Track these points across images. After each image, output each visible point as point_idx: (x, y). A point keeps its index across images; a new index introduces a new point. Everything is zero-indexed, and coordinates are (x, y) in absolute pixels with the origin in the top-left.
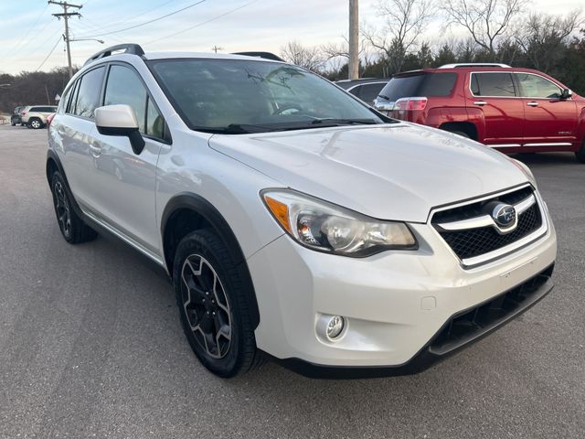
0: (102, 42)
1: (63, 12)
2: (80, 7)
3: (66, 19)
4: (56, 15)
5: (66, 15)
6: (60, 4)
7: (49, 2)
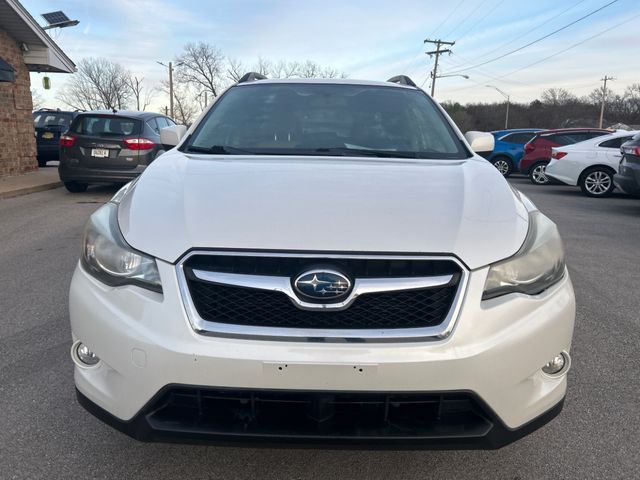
0: (467, 77)
1: (436, 50)
2: (452, 44)
3: (437, 56)
4: (430, 53)
5: (438, 53)
6: (435, 42)
7: (426, 41)
